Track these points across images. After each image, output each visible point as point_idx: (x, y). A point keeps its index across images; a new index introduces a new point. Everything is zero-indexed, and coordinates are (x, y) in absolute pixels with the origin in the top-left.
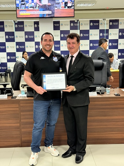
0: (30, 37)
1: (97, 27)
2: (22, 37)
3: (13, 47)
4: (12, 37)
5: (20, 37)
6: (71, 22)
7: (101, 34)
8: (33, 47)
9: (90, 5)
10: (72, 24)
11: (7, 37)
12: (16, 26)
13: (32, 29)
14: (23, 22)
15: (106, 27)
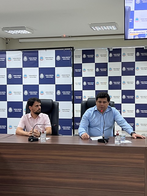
0: (129, 69)
2: (118, 69)
3: (105, 83)
4: (105, 70)
5: (115, 69)
8: (132, 83)
11: (98, 70)
12: (111, 55)
13: (132, 59)
14: (121, 49)
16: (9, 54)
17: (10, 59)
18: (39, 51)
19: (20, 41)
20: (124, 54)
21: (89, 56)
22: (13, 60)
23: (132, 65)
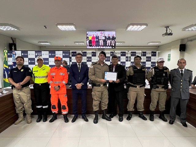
1: (125, 55)
2: (85, 59)
6: (111, 52)
7: (127, 59)
9: (121, 44)
10: (111, 53)
13: (90, 56)
14: (86, 52)
15: (129, 55)
16: (43, 52)
17: (43, 54)
18: (56, 51)
19: (46, 47)
20: (88, 54)
21: (74, 54)
22: (44, 55)
23: (90, 58)
